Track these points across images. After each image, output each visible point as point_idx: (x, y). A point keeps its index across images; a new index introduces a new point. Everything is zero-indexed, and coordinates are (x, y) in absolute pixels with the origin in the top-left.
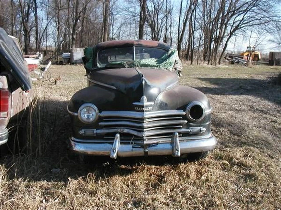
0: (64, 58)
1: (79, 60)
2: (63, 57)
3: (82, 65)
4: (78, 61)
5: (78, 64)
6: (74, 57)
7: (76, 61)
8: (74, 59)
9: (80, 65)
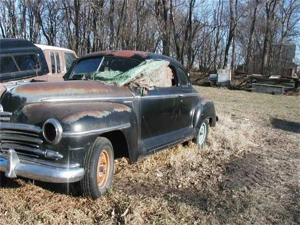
0: (212, 79)
1: (224, 82)
2: (210, 78)
3: (226, 88)
4: (222, 84)
5: (222, 87)
6: (218, 79)
7: (221, 83)
8: (218, 81)
9: (223, 88)
